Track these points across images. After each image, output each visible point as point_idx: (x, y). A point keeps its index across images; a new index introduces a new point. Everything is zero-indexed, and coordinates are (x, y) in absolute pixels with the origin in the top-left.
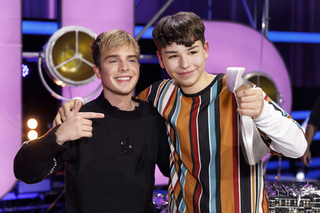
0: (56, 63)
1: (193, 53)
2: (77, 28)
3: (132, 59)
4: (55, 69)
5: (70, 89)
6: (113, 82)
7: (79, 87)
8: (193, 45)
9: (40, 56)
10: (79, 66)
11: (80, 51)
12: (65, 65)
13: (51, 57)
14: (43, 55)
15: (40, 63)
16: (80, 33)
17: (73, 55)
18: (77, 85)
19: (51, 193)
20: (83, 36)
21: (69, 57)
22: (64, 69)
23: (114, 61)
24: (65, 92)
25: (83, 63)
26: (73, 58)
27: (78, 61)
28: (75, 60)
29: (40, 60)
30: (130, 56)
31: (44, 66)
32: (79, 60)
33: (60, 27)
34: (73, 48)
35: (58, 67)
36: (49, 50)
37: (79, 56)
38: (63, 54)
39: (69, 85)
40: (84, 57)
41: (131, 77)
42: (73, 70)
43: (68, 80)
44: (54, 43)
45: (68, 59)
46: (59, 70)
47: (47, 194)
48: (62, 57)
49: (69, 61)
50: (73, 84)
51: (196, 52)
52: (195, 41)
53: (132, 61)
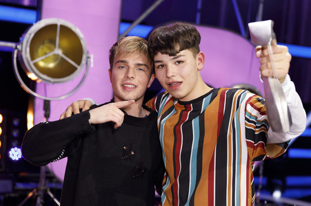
0: (33, 58)
1: (179, 62)
2: (60, 22)
3: (141, 67)
4: (31, 63)
5: (45, 85)
6: (120, 88)
7: (56, 85)
8: (178, 55)
9: (16, 48)
10: (57, 62)
11: (60, 47)
12: (42, 60)
13: (28, 49)
14: (19, 47)
15: (15, 56)
16: (62, 27)
17: (51, 50)
18: (54, 82)
19: (12, 195)
20: (66, 31)
21: (48, 51)
22: (42, 64)
23: (123, 67)
24: (39, 87)
25: (62, 59)
26: (52, 54)
27: (56, 56)
28: (54, 55)
29: (16, 52)
30: (139, 65)
31: (19, 59)
32: (58, 55)
33: (39, 18)
34: (53, 42)
35: (35, 61)
36: (27, 42)
37: (59, 52)
38: (41, 47)
39: (45, 82)
41: (136, 87)
42: (51, 65)
43: (45, 77)
44: (32, 35)
45: (46, 54)
46: (36, 65)
47: (7, 195)
48: (40, 51)
49: (48, 55)
50: (50, 81)
51: (183, 62)
52: (181, 50)
53: (141, 69)
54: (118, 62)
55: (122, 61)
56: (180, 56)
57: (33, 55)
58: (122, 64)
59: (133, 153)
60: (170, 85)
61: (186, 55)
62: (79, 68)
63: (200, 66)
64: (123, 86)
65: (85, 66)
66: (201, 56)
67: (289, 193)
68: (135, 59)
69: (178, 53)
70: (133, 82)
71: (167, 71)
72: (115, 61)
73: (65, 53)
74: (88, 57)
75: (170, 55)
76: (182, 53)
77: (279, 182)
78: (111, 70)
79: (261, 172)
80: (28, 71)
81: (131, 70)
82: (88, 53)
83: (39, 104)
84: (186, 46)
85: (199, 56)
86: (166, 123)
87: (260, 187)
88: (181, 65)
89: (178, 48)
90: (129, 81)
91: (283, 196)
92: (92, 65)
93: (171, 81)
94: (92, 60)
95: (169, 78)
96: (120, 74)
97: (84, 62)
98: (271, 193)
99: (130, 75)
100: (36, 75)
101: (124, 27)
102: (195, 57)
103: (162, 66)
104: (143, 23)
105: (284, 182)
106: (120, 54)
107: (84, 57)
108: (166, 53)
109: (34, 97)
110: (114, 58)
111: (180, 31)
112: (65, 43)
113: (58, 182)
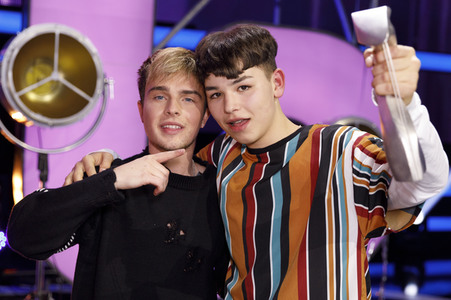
0: (18, 87)
1: (244, 87)
2: (59, 29)
3: (190, 96)
4: (16, 96)
5: (39, 130)
6: (157, 131)
7: (56, 129)
8: (241, 76)
10: (57, 93)
11: (60, 68)
12: (34, 91)
13: (10, 74)
16: (63, 37)
17: (48, 74)
18: (53, 125)
20: (68, 42)
21: (41, 76)
22: (32, 97)
23: (160, 98)
24: (30, 134)
25: (65, 87)
26: (48, 80)
27: (55, 84)
28: (52, 82)
30: (186, 92)
32: (58, 82)
33: (25, 25)
34: (49, 61)
35: (22, 93)
36: (9, 62)
37: (58, 76)
38: (31, 69)
39: (38, 125)
40: (68, 78)
41: (182, 127)
42: (48, 98)
43: (38, 117)
44: (16, 52)
45: (38, 80)
46: (23, 98)
48: (29, 76)
49: (41, 83)
50: (46, 124)
51: (249, 87)
52: (246, 68)
53: (189, 100)
54: (153, 89)
55: (160, 88)
56: (245, 77)
57: (18, 84)
58: (159, 93)
59: (182, 233)
60: (231, 124)
61: (255, 75)
62: (91, 100)
63: (279, 92)
64: (163, 128)
65: (101, 97)
66: (279, 76)
67: (430, 287)
68: (178, 84)
69: (241, 73)
70: (177, 120)
71: (225, 103)
72: (148, 88)
73: (69, 78)
74: (106, 84)
75: (229, 77)
76: (247, 72)
77: (414, 270)
78: (141, 103)
79: (384, 255)
80: (12, 109)
81: (174, 102)
82: (105, 76)
83: (31, 160)
84: (254, 61)
85: (274, 76)
86: (229, 183)
87: (384, 279)
88: (247, 91)
89: (240, 65)
90: (171, 120)
91: (420, 292)
92: (112, 96)
93: (232, 118)
94: (111, 87)
95: (228, 113)
96: (157, 109)
97: (99, 91)
98: (402, 288)
99: (173, 110)
100: (25, 114)
101: (161, 33)
102: (268, 77)
103: (218, 95)
104: (190, 27)
105: (422, 270)
106: (155, 77)
107: (99, 83)
108: (223, 75)
109: (22, 150)
110: (146, 83)
111: (243, 37)
112: (69, 62)
113: (65, 282)
